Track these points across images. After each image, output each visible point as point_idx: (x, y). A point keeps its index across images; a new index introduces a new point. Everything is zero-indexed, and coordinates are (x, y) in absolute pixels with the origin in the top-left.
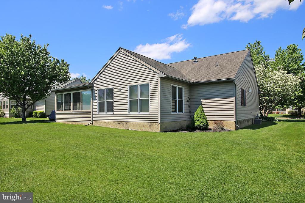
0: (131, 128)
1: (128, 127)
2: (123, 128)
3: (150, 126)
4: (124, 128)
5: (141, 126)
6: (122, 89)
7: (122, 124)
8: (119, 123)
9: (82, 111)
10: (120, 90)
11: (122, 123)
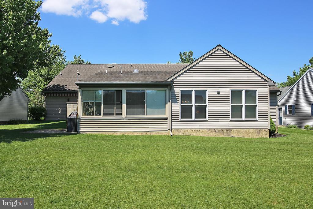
0: (234, 135)
1: (230, 135)
2: (223, 136)
3: (259, 133)
4: (225, 136)
5: (248, 133)
6: (220, 92)
7: (221, 132)
8: (217, 131)
9: (147, 116)
10: (218, 93)
11: (222, 130)
